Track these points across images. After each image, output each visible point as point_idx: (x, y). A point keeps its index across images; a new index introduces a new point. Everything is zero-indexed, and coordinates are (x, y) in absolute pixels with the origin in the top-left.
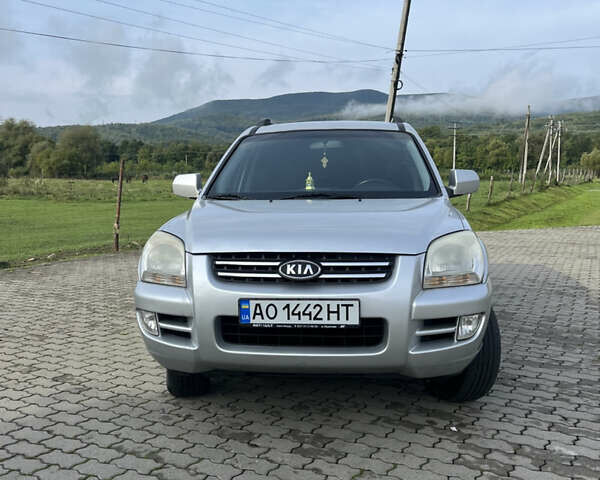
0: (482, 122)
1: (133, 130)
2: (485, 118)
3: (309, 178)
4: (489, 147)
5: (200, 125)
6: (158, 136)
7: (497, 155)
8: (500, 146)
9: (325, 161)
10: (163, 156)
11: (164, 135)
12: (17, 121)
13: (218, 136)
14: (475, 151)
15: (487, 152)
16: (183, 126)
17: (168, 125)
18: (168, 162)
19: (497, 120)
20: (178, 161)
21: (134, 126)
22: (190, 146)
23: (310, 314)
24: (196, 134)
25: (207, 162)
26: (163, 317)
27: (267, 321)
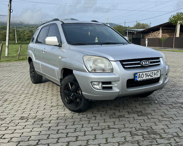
0: (20, 26)
2: (21, 24)
4: (25, 34)
7: (28, 36)
8: (28, 34)
9: (89, 33)
14: (21, 35)
15: (25, 35)
19: (25, 25)
23: (150, 75)
26: (103, 83)
27: (141, 79)
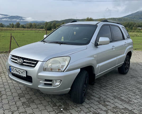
1: (117, 19)
5: (134, 18)
6: (122, 21)
9: (75, 33)
11: (124, 21)
12: (89, 18)
17: (126, 18)
20: (126, 27)
21: (117, 18)
22: (130, 23)
24: (133, 20)
25: (134, 27)
27: (13, 72)
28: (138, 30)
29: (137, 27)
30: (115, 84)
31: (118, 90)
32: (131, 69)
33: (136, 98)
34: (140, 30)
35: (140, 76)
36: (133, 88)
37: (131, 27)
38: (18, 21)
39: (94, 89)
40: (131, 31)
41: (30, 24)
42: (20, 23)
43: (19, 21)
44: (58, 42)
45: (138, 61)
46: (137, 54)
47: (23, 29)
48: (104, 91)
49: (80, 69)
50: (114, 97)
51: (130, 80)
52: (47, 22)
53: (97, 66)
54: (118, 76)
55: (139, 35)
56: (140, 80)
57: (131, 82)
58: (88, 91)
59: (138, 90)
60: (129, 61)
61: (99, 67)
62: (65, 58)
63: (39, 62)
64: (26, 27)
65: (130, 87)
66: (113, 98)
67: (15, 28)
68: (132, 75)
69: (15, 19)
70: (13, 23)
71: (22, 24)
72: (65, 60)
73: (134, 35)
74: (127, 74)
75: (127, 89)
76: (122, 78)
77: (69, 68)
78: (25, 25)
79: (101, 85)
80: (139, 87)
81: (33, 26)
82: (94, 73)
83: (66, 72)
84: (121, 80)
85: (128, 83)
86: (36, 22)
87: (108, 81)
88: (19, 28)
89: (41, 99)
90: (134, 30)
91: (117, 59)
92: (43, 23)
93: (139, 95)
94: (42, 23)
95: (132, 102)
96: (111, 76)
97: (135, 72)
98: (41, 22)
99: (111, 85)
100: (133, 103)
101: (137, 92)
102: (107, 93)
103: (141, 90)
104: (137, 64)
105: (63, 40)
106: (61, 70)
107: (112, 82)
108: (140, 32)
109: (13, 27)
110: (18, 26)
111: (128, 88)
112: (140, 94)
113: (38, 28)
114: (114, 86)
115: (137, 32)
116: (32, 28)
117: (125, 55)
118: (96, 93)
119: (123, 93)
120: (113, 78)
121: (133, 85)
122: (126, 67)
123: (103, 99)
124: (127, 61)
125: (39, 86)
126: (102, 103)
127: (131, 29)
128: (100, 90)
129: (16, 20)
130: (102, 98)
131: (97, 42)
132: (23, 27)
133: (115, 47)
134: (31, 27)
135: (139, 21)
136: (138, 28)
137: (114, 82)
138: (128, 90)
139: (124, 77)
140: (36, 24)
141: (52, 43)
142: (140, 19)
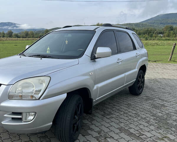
3: (48, 49)
5: (154, 23)
6: (141, 27)
10: (140, 33)
13: (160, 26)
16: (149, 23)
17: (144, 23)
18: (142, 35)
20: (145, 34)
21: (134, 24)
22: (149, 29)
24: (153, 26)
25: (154, 35)
28: (160, 37)
29: (157, 34)
30: (124, 110)
31: (127, 118)
32: (147, 87)
33: (149, 130)
34: (161, 37)
35: (157, 97)
36: (146, 115)
37: (151, 34)
38: (10, 29)
39: (94, 118)
40: (150, 39)
41: (26, 32)
42: (12, 31)
43: (12, 28)
44: (39, 55)
45: (156, 76)
46: (156, 67)
47: (16, 39)
48: (108, 121)
49: (66, 94)
50: (120, 130)
51: (144, 104)
52: (47, 29)
53: (95, 88)
54: (129, 98)
55: (160, 43)
56: (157, 103)
57: (146, 106)
58: (86, 122)
59: (153, 118)
60: (143, 77)
61: (97, 88)
62: (42, 79)
63: (2, 85)
64: (21, 36)
65: (143, 113)
66: (118, 131)
67: (6, 38)
68: (147, 96)
69: (6, 27)
70: (3, 32)
71: (15, 32)
72: (42, 81)
73: (154, 44)
74: (141, 95)
75: (139, 116)
76: (134, 100)
77: (47, 93)
78: (19, 34)
79: (104, 112)
80: (155, 112)
81: (30, 35)
82: (91, 97)
83: (43, 99)
84: (132, 104)
85: (141, 107)
86: (34, 29)
87: (114, 105)
88: (12, 37)
89: (15, 139)
90: (154, 38)
91: (125, 76)
92: (43, 30)
93: (153, 125)
94: (41, 31)
95: (144, 136)
96: (119, 99)
97: (152, 92)
98: (40, 29)
99: (118, 112)
100: (145, 138)
101: (152, 120)
102: (111, 124)
103: (157, 118)
104: (156, 81)
105: (49, 52)
106: (35, 98)
107: (120, 107)
108: (162, 39)
109: (4, 37)
110: (10, 35)
111: (141, 115)
112: (155, 123)
113: (36, 37)
114: (122, 113)
115: (158, 40)
116: (29, 38)
117: (136, 70)
118: (95, 125)
119: (132, 123)
120: (121, 102)
121: (147, 111)
122: (140, 86)
123: (104, 134)
124: (140, 78)
125: (3, 123)
126: (102, 140)
127: (151, 36)
128: (102, 119)
129: (8, 27)
130: (102, 132)
131: (94, 54)
132: (17, 36)
133: (122, 60)
134: (27, 36)
135: (160, 27)
136: (159, 35)
137: (122, 107)
138: (139, 118)
139: (136, 99)
140: (33, 33)
141: (32, 56)
142: (162, 25)
